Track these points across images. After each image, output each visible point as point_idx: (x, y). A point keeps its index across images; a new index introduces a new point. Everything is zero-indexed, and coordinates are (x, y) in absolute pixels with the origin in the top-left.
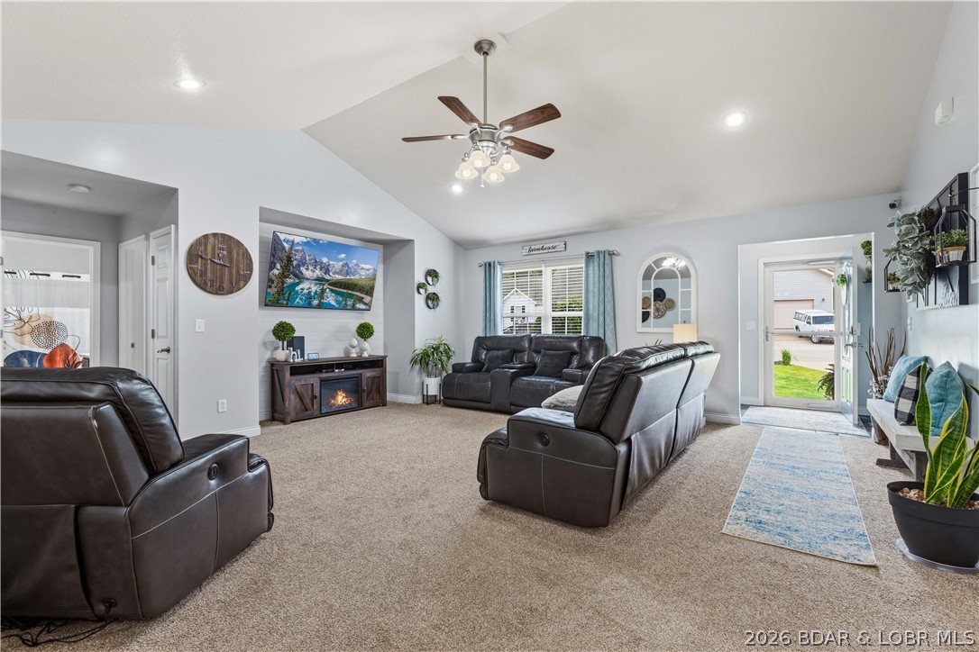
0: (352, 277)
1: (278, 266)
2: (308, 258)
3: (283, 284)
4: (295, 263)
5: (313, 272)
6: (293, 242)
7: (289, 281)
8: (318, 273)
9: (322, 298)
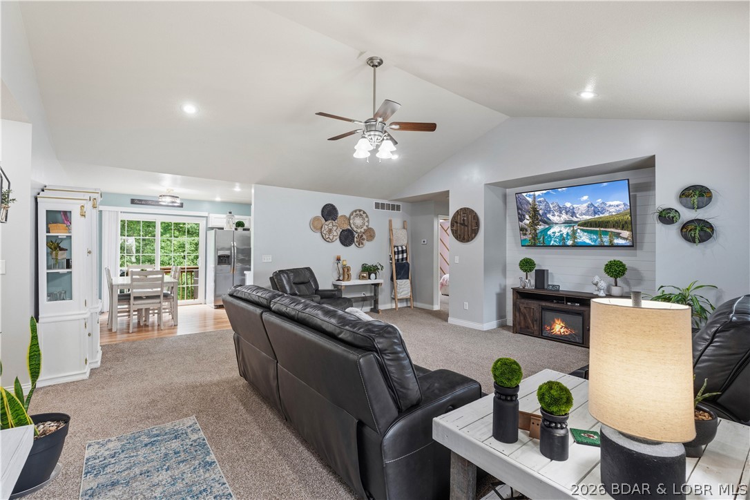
0: (601, 215)
1: (527, 217)
2: (551, 206)
3: (536, 231)
4: (541, 212)
5: (560, 217)
6: (534, 195)
7: (541, 227)
8: (565, 217)
9: (575, 238)
